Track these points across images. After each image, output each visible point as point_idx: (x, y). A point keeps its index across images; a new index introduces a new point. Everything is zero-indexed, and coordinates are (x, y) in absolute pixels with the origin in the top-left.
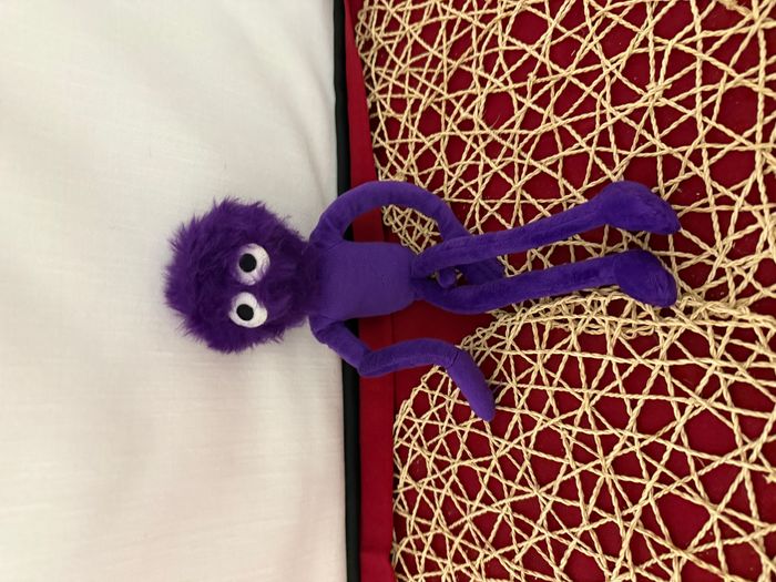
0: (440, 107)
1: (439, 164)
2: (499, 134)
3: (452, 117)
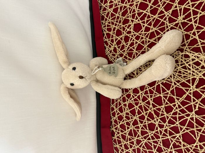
0: (121, 29)
1: (123, 43)
2: (139, 34)
3: (125, 31)
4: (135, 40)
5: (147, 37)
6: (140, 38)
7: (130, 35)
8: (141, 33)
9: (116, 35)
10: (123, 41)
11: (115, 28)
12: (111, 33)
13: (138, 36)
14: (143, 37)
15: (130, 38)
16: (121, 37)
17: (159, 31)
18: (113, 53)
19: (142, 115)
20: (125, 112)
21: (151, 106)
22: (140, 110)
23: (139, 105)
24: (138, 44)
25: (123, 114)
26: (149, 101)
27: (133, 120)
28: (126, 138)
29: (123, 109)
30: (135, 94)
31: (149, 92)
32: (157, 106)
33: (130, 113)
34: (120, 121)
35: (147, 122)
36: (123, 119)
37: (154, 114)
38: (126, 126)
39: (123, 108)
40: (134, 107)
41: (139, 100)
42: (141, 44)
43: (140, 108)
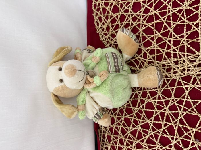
0: (119, 5)
1: (117, 22)
2: (136, 15)
3: (122, 8)
4: (131, 21)
5: (144, 20)
6: (137, 20)
7: (127, 15)
8: (139, 14)
9: (112, 11)
10: (118, 20)
11: (112, 4)
12: (107, 8)
13: (135, 17)
14: (141, 19)
15: (126, 18)
16: (117, 15)
17: (159, 16)
18: (105, 31)
19: (159, 123)
20: (139, 109)
21: (178, 120)
22: (160, 117)
23: (162, 111)
24: (133, 26)
25: (135, 109)
26: (179, 113)
27: (144, 122)
28: (126, 134)
29: (138, 104)
30: (164, 96)
31: (184, 103)
32: (185, 125)
33: (144, 113)
34: (126, 114)
35: (161, 134)
36: (132, 114)
37: (176, 131)
38: (132, 123)
39: (138, 102)
40: (154, 109)
41: (165, 105)
42: (137, 27)
43: (160, 115)
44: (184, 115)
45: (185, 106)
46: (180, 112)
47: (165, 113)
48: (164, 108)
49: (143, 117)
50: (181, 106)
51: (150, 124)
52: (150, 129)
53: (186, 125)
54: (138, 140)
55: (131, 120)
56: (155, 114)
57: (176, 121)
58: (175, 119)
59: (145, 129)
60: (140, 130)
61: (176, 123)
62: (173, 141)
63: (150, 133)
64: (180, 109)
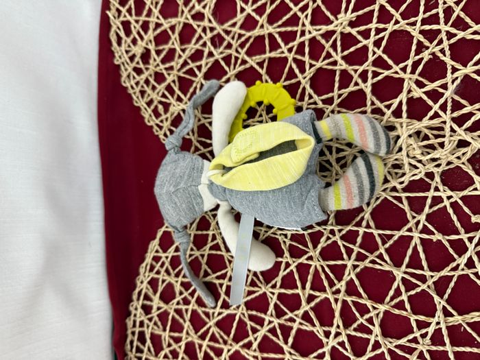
44: (358, 270)
45: (361, 247)
46: (350, 264)
47: (311, 265)
48: (308, 252)
49: (252, 279)
50: (351, 246)
51: (272, 299)
52: (269, 313)
53: (363, 298)
54: (237, 343)
55: (219, 289)
56: (285, 270)
57: (338, 286)
58: (336, 281)
59: (257, 311)
60: (244, 314)
61: (338, 291)
62: (327, 340)
63: (270, 322)
64: (349, 254)
